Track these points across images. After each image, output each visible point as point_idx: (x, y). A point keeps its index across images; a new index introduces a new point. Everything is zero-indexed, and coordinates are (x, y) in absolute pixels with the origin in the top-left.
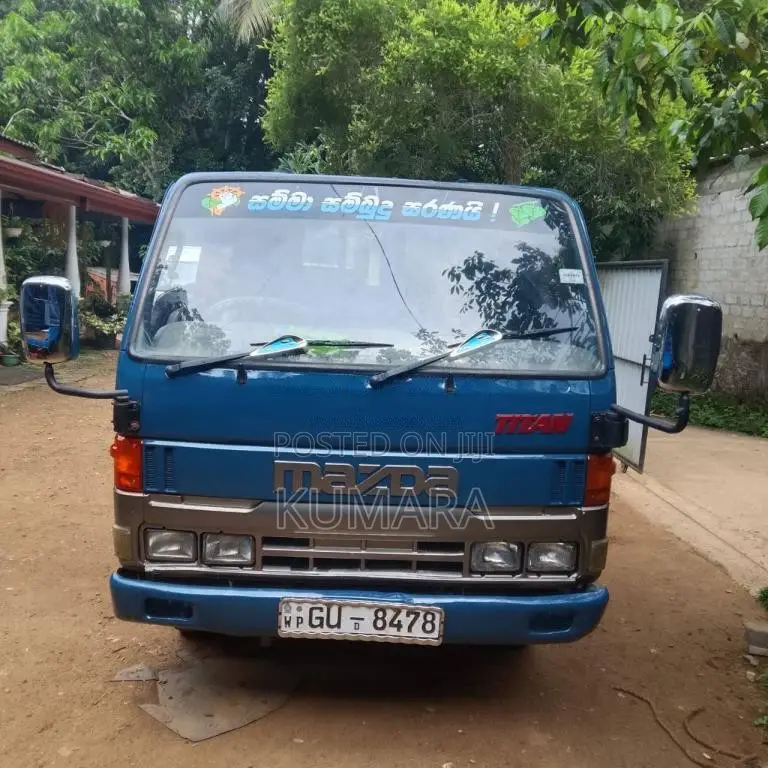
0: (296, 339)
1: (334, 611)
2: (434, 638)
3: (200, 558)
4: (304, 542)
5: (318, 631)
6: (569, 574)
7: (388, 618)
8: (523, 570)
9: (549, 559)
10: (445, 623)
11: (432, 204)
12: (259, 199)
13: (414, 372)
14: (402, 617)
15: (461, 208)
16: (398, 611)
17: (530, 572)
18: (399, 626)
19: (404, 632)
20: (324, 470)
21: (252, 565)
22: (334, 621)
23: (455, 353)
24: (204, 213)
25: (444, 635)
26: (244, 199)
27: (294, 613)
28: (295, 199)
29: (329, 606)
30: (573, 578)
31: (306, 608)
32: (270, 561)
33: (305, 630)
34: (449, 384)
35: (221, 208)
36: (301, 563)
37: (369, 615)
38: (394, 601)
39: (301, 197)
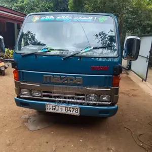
0: (47, 49)
1: (57, 107)
2: (78, 114)
3: (31, 95)
4: (51, 93)
5: (54, 111)
6: (109, 102)
7: (68, 109)
8: (98, 100)
9: (105, 99)
10: (80, 111)
11: (80, 18)
12: (43, 18)
13: (72, 56)
14: (71, 109)
15: (87, 18)
16: (70, 108)
17: (100, 101)
18: (70, 111)
19: (71, 112)
20: (54, 78)
21: (41, 97)
22: (57, 109)
23: (82, 52)
24: (32, 22)
25: (80, 113)
26: (40, 18)
27: (49, 107)
28: (50, 18)
29: (56, 106)
30: (110, 103)
31: (51, 106)
32: (44, 96)
33: (51, 111)
34: (80, 59)
35: (35, 20)
36: (51, 97)
37: (64, 109)
38: (69, 106)
39: (52, 17)
